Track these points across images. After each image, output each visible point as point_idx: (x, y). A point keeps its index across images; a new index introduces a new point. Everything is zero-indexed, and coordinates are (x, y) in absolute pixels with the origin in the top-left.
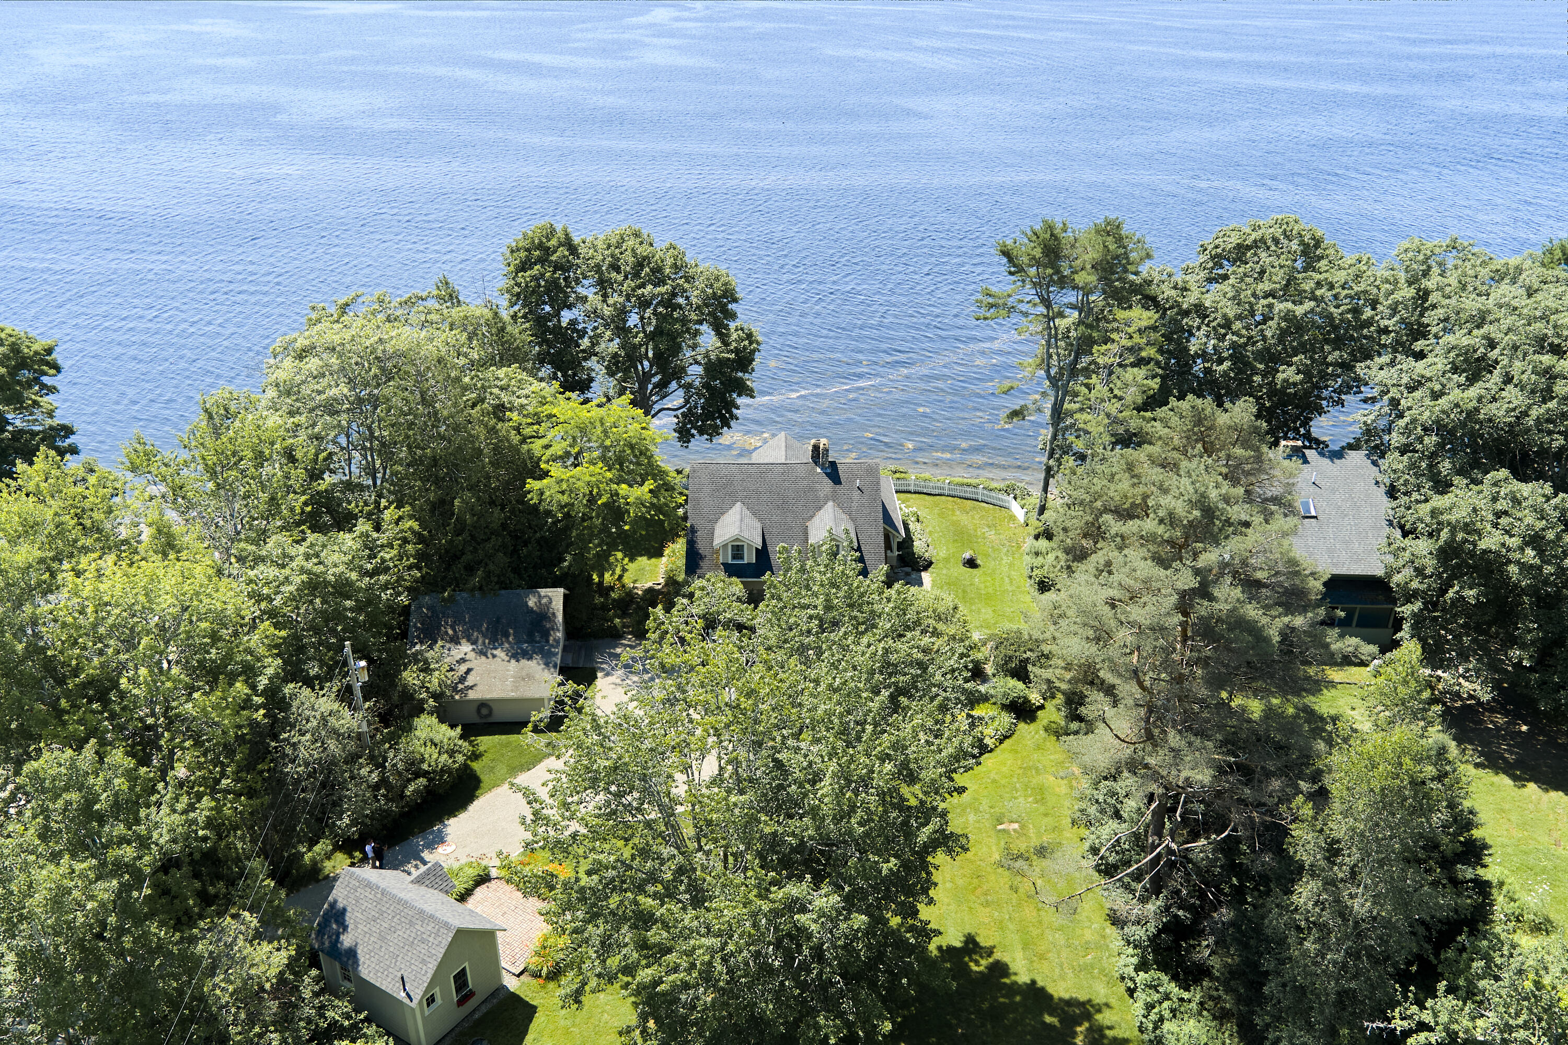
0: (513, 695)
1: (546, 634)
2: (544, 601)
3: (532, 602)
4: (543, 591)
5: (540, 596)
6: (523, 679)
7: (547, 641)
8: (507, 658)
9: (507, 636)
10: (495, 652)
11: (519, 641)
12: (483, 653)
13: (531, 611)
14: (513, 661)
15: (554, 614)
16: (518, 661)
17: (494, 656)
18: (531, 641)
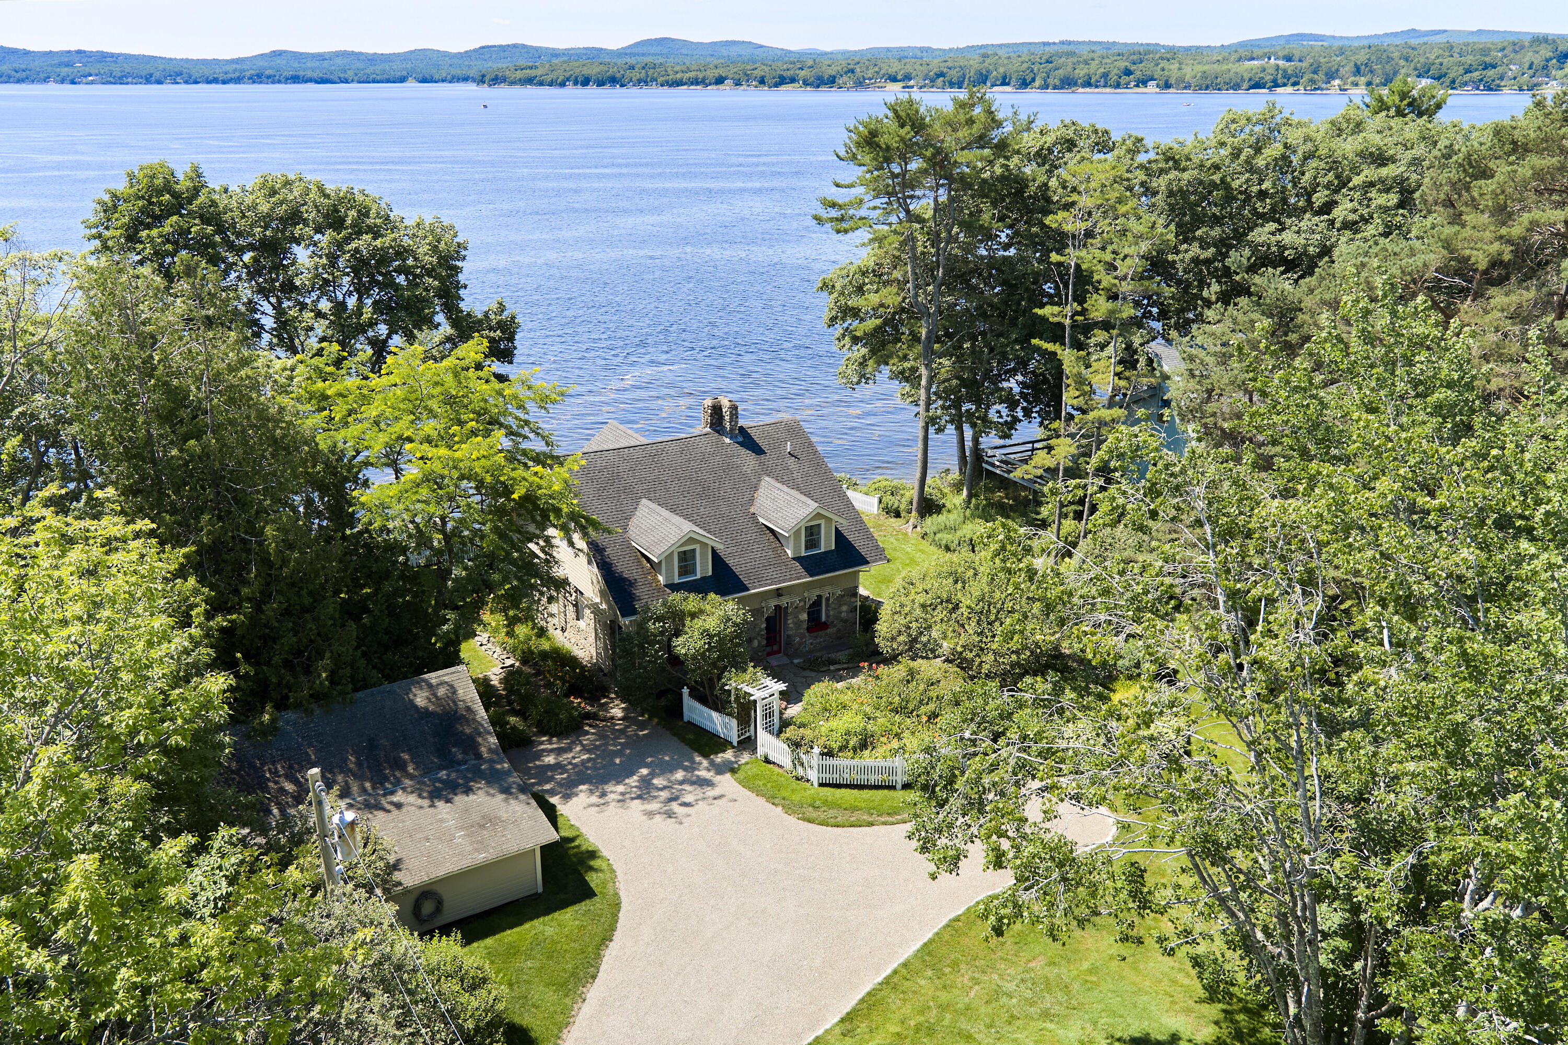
0: (481, 857)
1: (470, 745)
2: (441, 692)
3: (421, 699)
4: (433, 677)
5: (430, 686)
6: (482, 826)
7: (479, 756)
8: (426, 803)
9: (402, 767)
10: (395, 799)
11: (427, 771)
12: (372, 806)
13: (425, 714)
14: (440, 804)
15: (468, 709)
16: (448, 801)
17: (399, 806)
18: (450, 763)
